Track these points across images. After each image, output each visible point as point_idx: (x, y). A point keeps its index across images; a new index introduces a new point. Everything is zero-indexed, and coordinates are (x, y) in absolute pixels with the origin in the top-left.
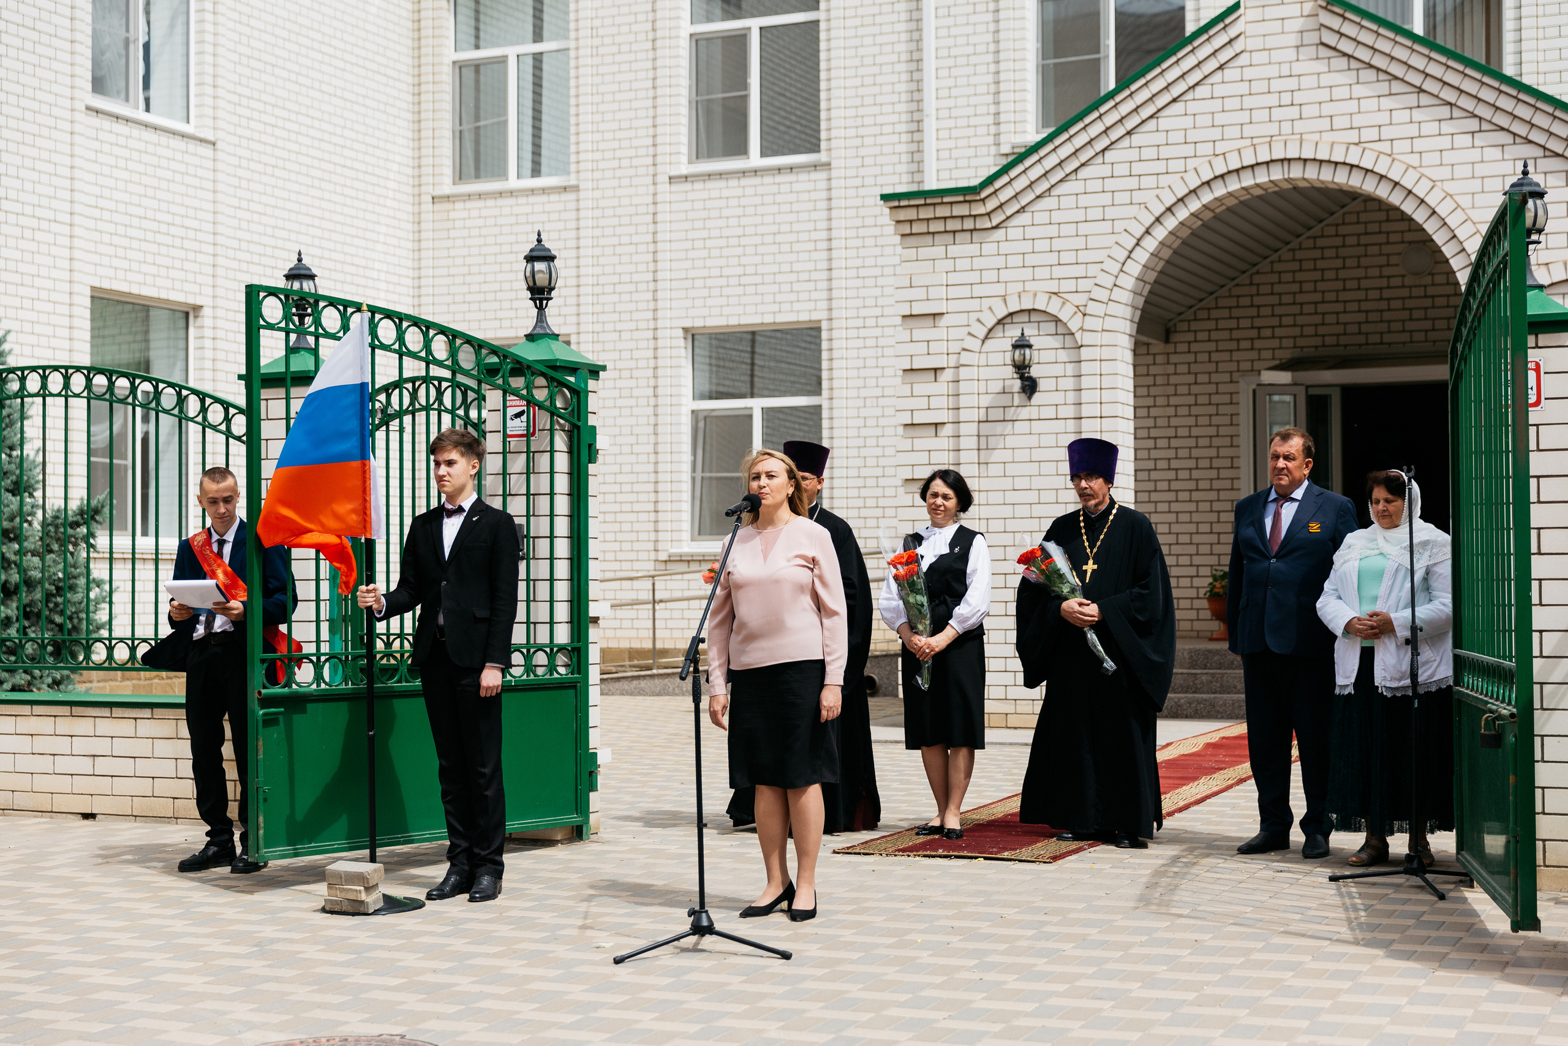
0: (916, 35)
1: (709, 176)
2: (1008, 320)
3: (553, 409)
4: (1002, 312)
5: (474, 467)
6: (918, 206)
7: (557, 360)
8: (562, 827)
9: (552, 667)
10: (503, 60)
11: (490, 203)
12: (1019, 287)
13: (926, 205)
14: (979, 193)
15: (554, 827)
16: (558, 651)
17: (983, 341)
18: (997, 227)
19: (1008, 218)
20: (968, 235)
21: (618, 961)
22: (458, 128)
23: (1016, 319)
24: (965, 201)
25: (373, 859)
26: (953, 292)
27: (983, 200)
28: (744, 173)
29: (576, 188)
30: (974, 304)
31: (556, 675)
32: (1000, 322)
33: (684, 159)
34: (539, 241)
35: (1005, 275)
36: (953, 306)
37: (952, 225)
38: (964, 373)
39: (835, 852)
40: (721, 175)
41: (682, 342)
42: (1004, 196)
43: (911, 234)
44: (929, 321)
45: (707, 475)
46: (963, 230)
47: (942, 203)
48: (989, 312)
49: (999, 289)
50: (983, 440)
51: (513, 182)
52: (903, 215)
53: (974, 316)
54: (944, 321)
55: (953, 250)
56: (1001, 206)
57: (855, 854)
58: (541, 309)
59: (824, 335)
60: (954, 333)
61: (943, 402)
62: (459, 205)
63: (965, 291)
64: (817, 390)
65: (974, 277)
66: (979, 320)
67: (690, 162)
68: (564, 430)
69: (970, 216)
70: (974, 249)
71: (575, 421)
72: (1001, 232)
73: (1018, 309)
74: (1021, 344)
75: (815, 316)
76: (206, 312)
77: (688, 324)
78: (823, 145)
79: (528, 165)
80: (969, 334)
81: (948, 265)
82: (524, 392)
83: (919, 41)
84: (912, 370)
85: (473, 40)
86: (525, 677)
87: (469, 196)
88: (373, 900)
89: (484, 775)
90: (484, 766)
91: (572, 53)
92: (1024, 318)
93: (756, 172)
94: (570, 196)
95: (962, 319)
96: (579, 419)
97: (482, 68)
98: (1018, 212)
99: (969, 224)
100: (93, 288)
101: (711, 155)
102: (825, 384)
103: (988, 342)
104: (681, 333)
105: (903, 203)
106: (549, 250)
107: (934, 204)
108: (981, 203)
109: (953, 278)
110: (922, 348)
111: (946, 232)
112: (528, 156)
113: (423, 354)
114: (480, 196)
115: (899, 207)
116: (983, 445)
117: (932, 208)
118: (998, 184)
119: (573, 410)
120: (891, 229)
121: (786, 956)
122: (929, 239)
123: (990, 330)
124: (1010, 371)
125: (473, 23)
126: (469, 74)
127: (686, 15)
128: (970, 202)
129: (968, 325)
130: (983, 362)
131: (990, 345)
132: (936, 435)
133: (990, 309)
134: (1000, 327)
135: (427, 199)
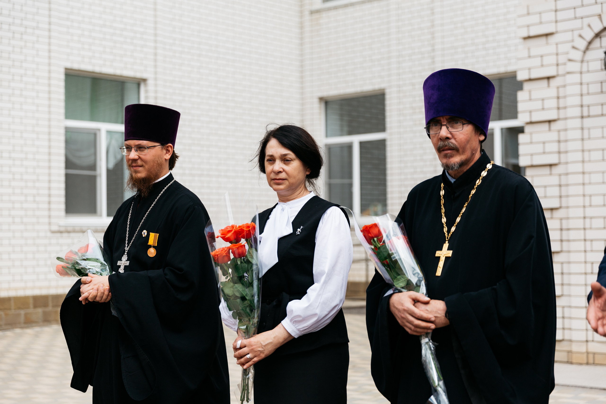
4: (598, 28)
17: (585, 52)
26: (560, 15)
30: (577, 23)
32: (597, 35)
36: (561, 26)
38: (569, 79)
44: (543, 40)
48: (588, 29)
49: (596, 10)
50: (586, 132)
53: (576, 33)
54: (553, 39)
60: (562, 48)
61: (553, 103)
62: (324, 15)
63: (570, 14)
66: (580, 36)
76: (150, 82)
80: (574, 47)
87: (329, 9)
95: (568, 36)
100: (66, 69)
103: (588, 52)
109: (560, 4)
110: (537, 62)
116: (586, 136)
123: (590, 43)
124: (605, 75)
129: (573, 41)
130: (585, 69)
131: (590, 55)
132: (550, 130)
133: (589, 26)
134: (598, 40)
135: (307, 13)
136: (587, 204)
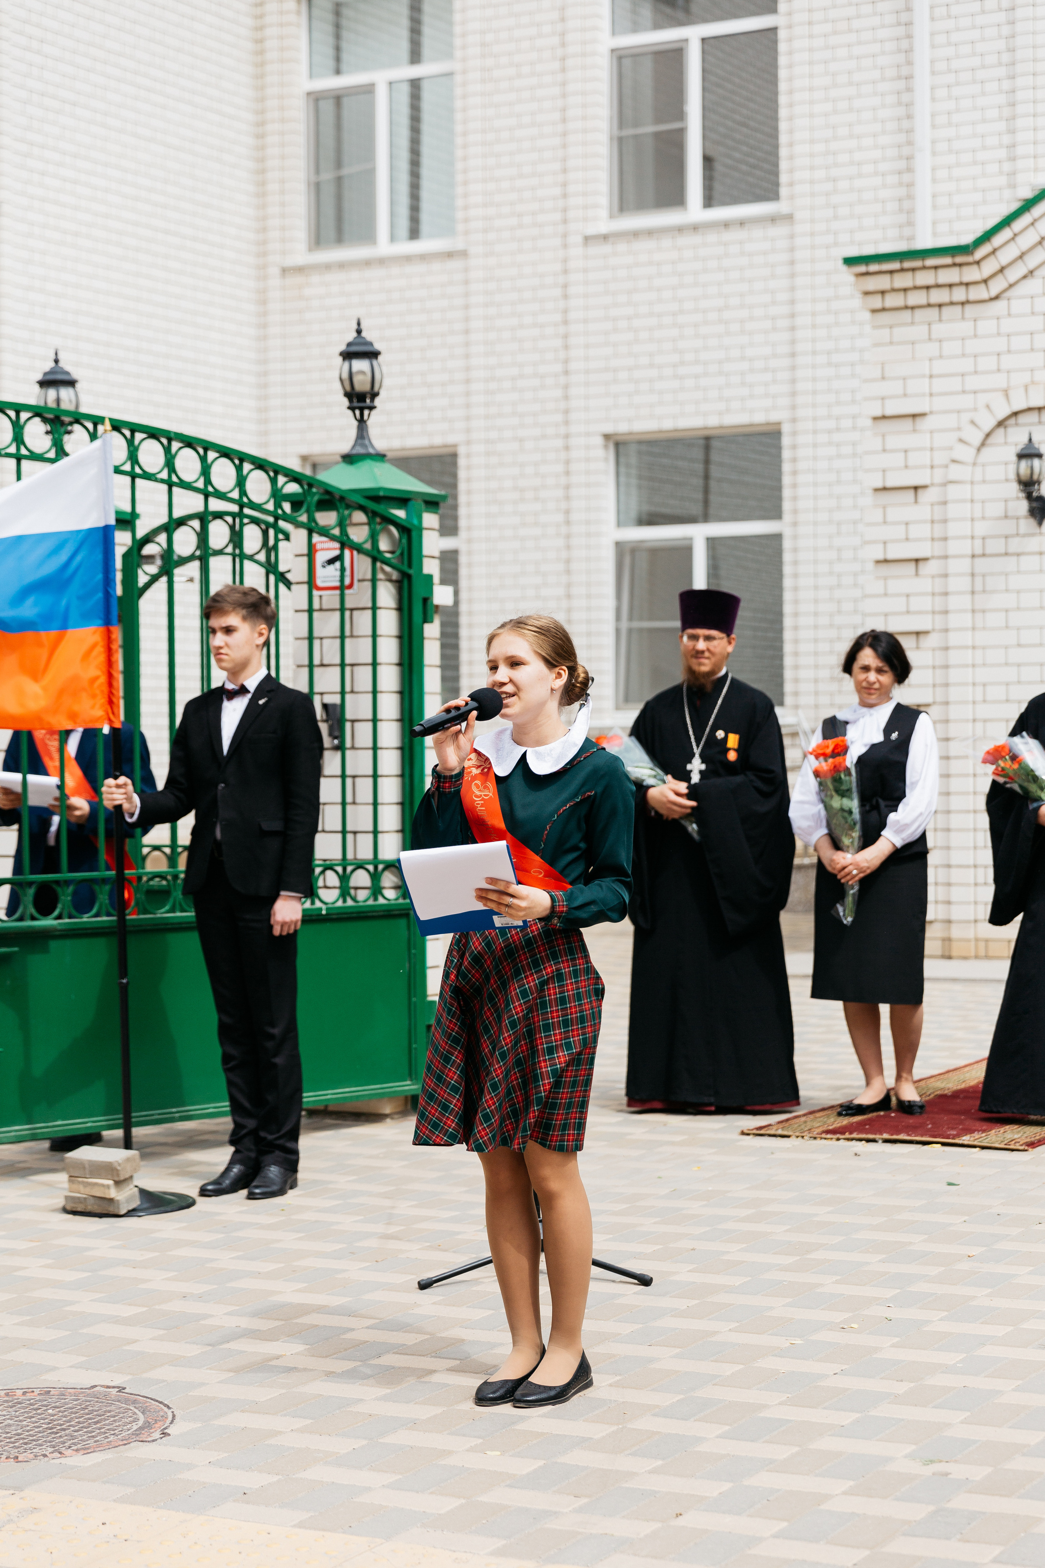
0: (905, 44)
1: (636, 234)
2: (1012, 421)
3: (375, 553)
4: (1003, 412)
5: (261, 634)
6: (891, 272)
7: (379, 489)
8: (391, 1097)
9: (376, 890)
10: (369, 89)
11: (355, 274)
12: (1026, 377)
13: (902, 270)
14: (972, 253)
15: (381, 1097)
16: (384, 870)
17: (979, 450)
18: (997, 298)
19: (1011, 286)
20: (958, 308)
21: (424, 1286)
22: (313, 178)
23: (1022, 419)
24: (954, 265)
25: (128, 1144)
26: (939, 385)
27: (978, 263)
28: (680, 229)
29: (463, 254)
30: (967, 401)
31: (381, 901)
32: (1001, 424)
33: (604, 213)
34: (359, 332)
35: (1007, 362)
36: (940, 404)
37: (937, 296)
38: (953, 492)
39: (743, 1133)
40: (650, 233)
41: (600, 453)
42: (1005, 256)
43: (883, 309)
44: (908, 424)
45: (636, 624)
46: (952, 303)
47: (924, 268)
48: (986, 412)
49: (1000, 381)
50: (978, 580)
51: (384, 247)
52: (873, 283)
53: (966, 417)
54: (924, 424)
55: (939, 329)
56: (1002, 270)
57: (770, 1135)
58: (362, 421)
59: (786, 441)
60: (941, 440)
61: (925, 530)
62: (315, 279)
63: (955, 384)
64: (776, 513)
65: (967, 365)
66: (973, 422)
67: (611, 216)
68: (390, 580)
69: (961, 284)
70: (966, 327)
71: (405, 568)
72: (999, 306)
73: (1023, 406)
74: (1028, 454)
75: (774, 417)
77: (609, 429)
78: (783, 191)
79: (404, 223)
80: (961, 440)
81: (932, 349)
82: (336, 532)
83: (909, 51)
84: (885, 489)
85: (331, 63)
86: (340, 903)
87: (328, 267)
88: (126, 1197)
89: (272, 1037)
90: (273, 1026)
91: (458, 78)
92: (1033, 417)
93: (695, 228)
94: (455, 264)
95: (951, 421)
96: (410, 566)
97: (345, 101)
98: (1025, 277)
99: (959, 294)
101: (641, 206)
102: (787, 506)
103: (985, 451)
104: (600, 441)
105: (873, 268)
106: (371, 344)
107: (913, 270)
108: (975, 267)
109: (939, 367)
110: (898, 459)
111: (929, 305)
112: (404, 212)
113: (200, 484)
114: (342, 266)
115: (867, 274)
116: (978, 587)
117: (910, 274)
118: (998, 240)
119: (402, 554)
120: (857, 302)
121: (645, 1281)
122: (907, 314)
123: (988, 435)
124: (1014, 489)
125: (331, 40)
126: (327, 107)
127: (605, 23)
128: (960, 265)
129: (959, 429)
130: (978, 477)
131: (988, 453)
132: (917, 574)
133: (988, 407)
134: (1001, 431)
135: (274, 271)
136: (979, 697)
